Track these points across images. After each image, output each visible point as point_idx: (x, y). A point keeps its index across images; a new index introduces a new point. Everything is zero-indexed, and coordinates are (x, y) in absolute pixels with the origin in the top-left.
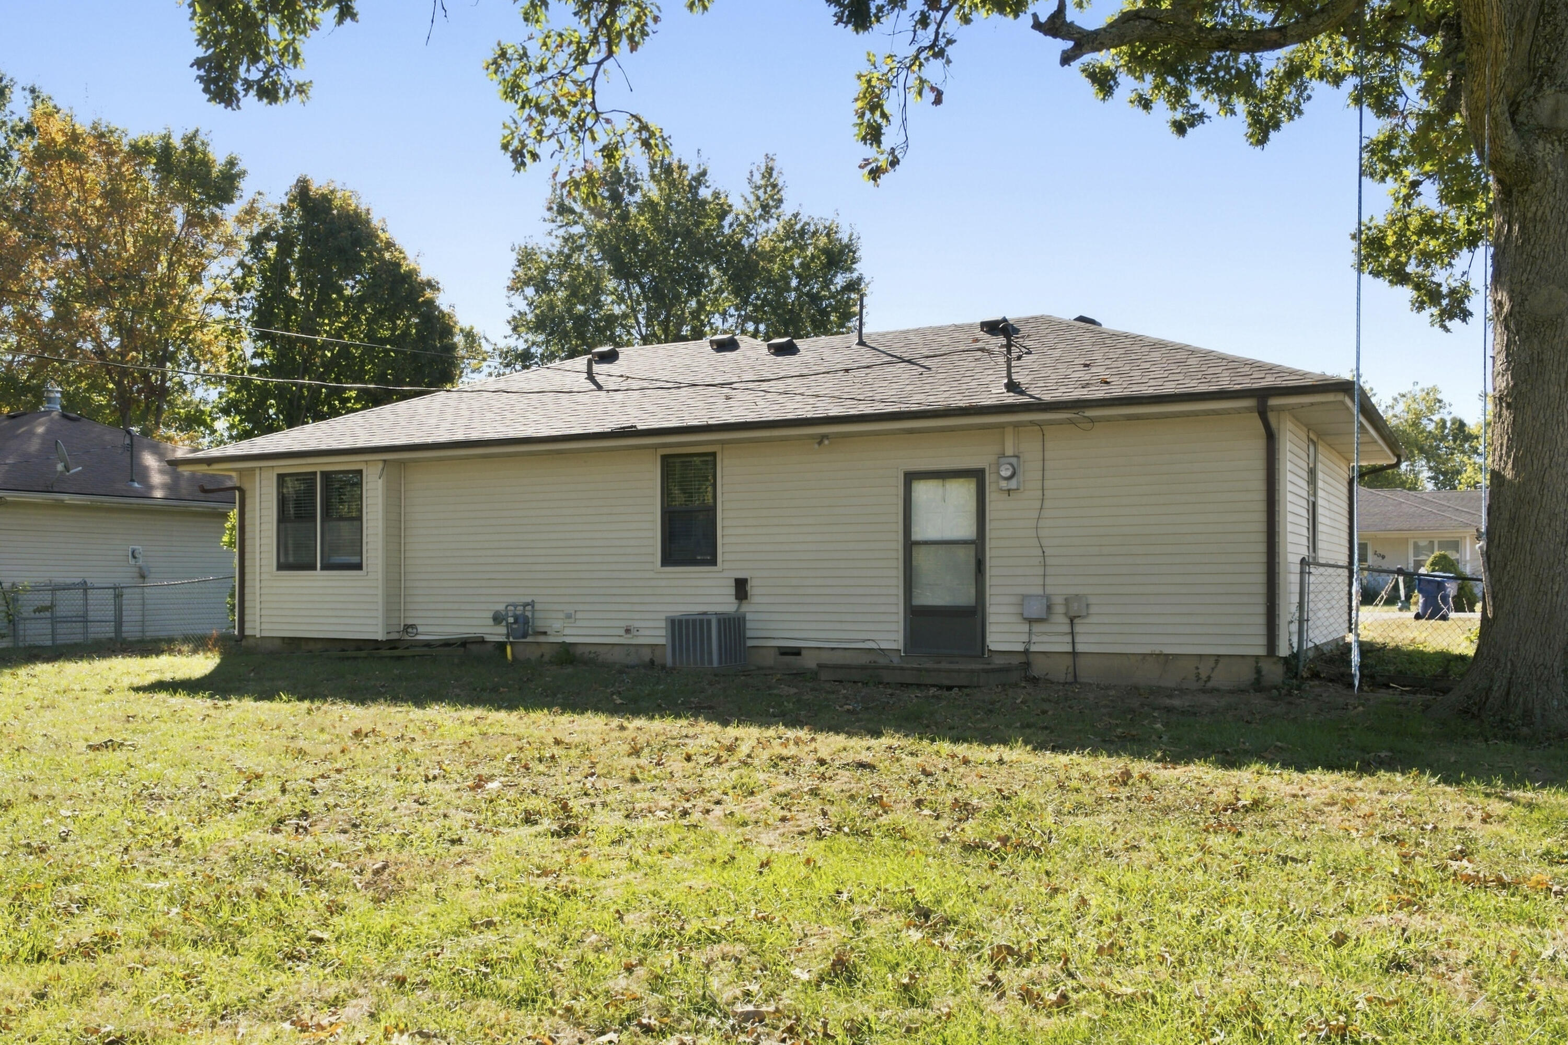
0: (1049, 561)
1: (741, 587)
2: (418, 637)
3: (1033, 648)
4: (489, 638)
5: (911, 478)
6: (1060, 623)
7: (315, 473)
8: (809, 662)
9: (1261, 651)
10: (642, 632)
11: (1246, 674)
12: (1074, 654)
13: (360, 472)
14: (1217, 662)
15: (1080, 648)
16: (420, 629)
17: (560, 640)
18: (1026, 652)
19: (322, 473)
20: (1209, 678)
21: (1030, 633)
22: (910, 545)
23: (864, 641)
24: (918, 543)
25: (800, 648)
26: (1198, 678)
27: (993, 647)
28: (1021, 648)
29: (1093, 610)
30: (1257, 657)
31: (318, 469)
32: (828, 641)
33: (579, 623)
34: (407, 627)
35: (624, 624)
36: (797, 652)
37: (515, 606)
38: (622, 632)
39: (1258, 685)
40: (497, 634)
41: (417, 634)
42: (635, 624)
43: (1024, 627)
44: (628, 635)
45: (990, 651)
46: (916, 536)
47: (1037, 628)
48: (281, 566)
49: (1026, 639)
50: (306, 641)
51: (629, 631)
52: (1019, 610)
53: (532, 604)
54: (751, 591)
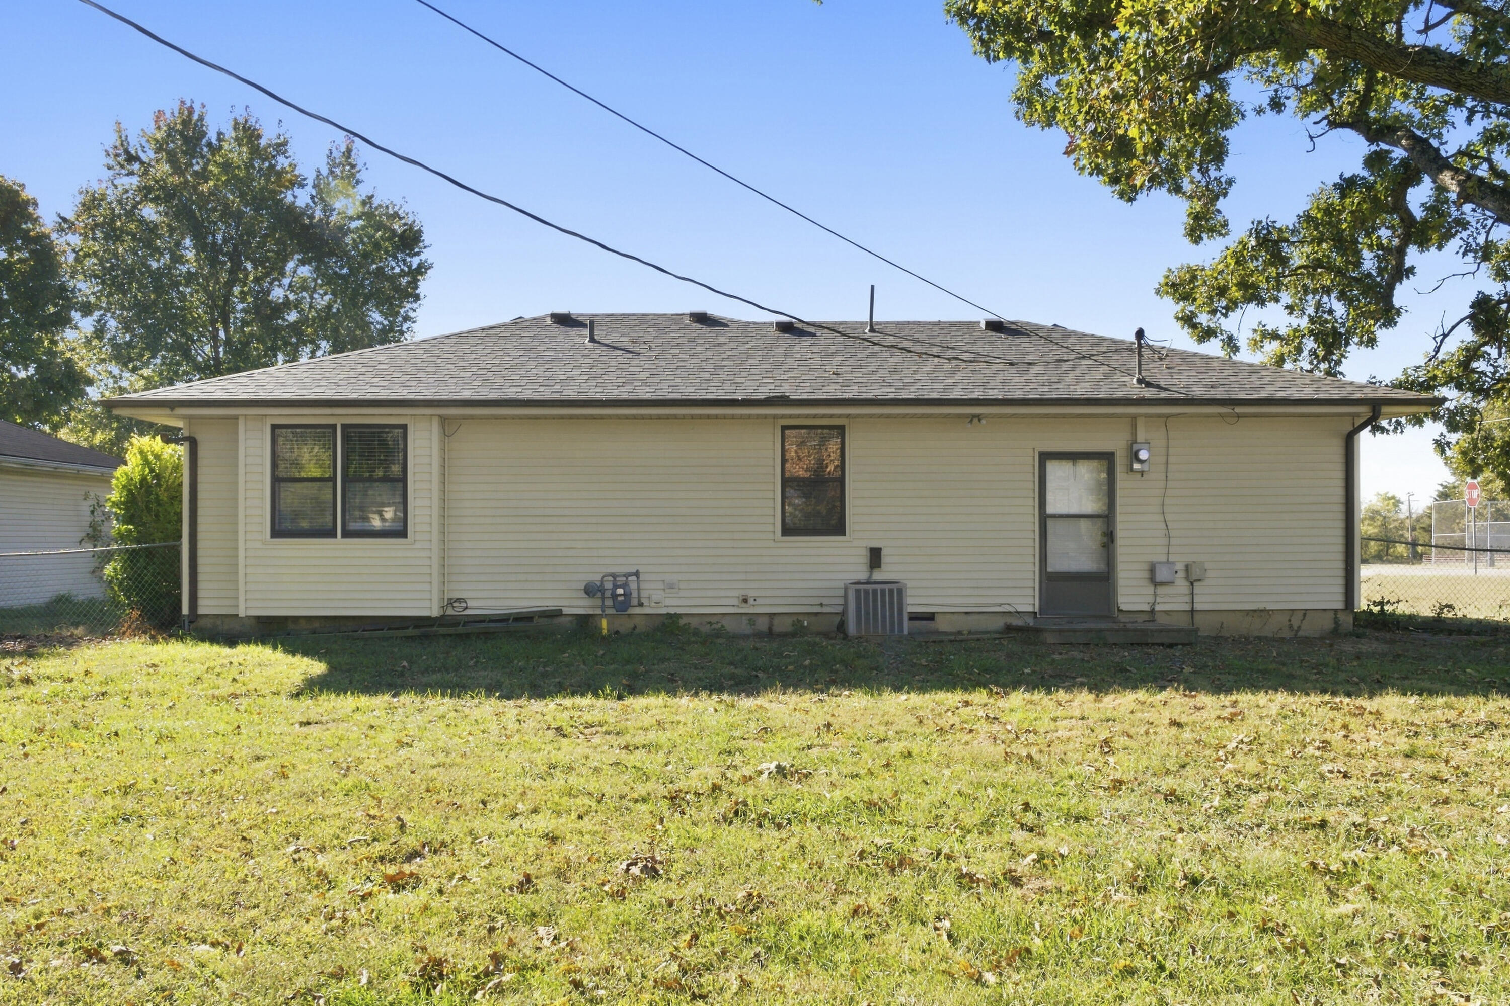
0: (1172, 533)
1: (875, 557)
2: (467, 612)
3: (1158, 608)
4: (566, 611)
5: (1045, 457)
6: (1181, 585)
7: (334, 426)
8: (942, 625)
9: (1340, 605)
10: (759, 601)
11: (1327, 623)
12: (1193, 611)
13: (404, 427)
14: (1305, 615)
15: (1198, 607)
16: (470, 603)
17: (665, 611)
18: (1152, 611)
19: (344, 426)
20: (1299, 627)
21: (1155, 595)
22: (1044, 518)
23: (1000, 605)
24: (1054, 516)
25: (933, 614)
26: (1291, 626)
27: (1123, 607)
28: (1147, 608)
29: (1210, 574)
30: (1336, 611)
31: (339, 422)
32: (976, 605)
33: (682, 594)
34: (451, 602)
35: (744, 592)
36: (931, 617)
37: (614, 576)
38: (735, 602)
39: (1336, 632)
40: (578, 605)
41: (466, 608)
42: (751, 593)
43: (1151, 589)
44: (744, 605)
45: (1120, 611)
46: (1050, 510)
47: (1161, 590)
48: (277, 533)
49: (1151, 600)
50: (296, 619)
51: (745, 601)
52: (1146, 575)
53: (637, 574)
54: (884, 559)
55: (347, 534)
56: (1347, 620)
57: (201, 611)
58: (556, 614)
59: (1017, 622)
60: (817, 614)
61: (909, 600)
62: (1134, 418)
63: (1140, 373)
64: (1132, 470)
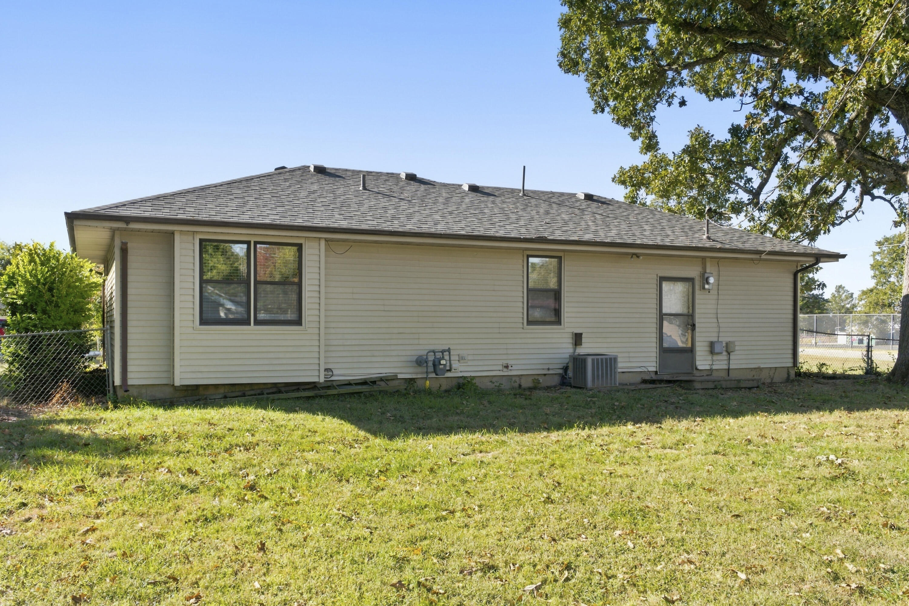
0: (721, 325)
1: (579, 339)
2: (333, 378)
3: (714, 367)
5: (662, 279)
6: (724, 355)
7: (248, 242)
10: (514, 368)
11: (785, 375)
12: (729, 369)
13: (299, 245)
14: (775, 370)
15: (731, 367)
16: (336, 372)
17: (460, 375)
18: (711, 370)
19: (255, 243)
20: (773, 377)
21: (713, 360)
22: (661, 316)
23: (640, 367)
24: (666, 314)
26: (769, 377)
27: (699, 367)
28: (708, 367)
29: (737, 348)
30: (790, 367)
31: (253, 239)
32: (628, 368)
33: (470, 363)
35: (505, 362)
37: (434, 352)
38: (502, 368)
39: (787, 380)
40: (406, 373)
41: (332, 376)
42: (510, 362)
43: (710, 357)
44: (505, 370)
45: (697, 369)
46: (665, 311)
47: (715, 357)
48: (203, 322)
49: (711, 363)
50: (206, 387)
51: (507, 367)
52: (708, 349)
53: (449, 350)
54: (584, 340)
55: (258, 322)
56: (792, 373)
57: (130, 382)
58: (394, 378)
59: (647, 377)
60: (545, 375)
61: (620, 365)
62: (704, 259)
63: (708, 233)
64: (704, 288)
